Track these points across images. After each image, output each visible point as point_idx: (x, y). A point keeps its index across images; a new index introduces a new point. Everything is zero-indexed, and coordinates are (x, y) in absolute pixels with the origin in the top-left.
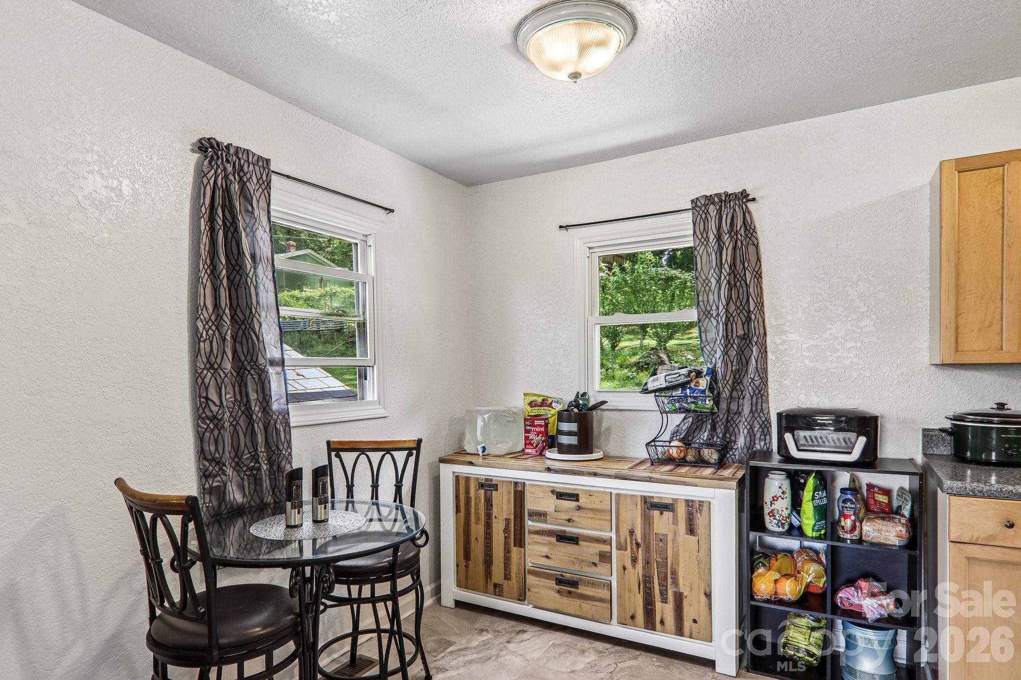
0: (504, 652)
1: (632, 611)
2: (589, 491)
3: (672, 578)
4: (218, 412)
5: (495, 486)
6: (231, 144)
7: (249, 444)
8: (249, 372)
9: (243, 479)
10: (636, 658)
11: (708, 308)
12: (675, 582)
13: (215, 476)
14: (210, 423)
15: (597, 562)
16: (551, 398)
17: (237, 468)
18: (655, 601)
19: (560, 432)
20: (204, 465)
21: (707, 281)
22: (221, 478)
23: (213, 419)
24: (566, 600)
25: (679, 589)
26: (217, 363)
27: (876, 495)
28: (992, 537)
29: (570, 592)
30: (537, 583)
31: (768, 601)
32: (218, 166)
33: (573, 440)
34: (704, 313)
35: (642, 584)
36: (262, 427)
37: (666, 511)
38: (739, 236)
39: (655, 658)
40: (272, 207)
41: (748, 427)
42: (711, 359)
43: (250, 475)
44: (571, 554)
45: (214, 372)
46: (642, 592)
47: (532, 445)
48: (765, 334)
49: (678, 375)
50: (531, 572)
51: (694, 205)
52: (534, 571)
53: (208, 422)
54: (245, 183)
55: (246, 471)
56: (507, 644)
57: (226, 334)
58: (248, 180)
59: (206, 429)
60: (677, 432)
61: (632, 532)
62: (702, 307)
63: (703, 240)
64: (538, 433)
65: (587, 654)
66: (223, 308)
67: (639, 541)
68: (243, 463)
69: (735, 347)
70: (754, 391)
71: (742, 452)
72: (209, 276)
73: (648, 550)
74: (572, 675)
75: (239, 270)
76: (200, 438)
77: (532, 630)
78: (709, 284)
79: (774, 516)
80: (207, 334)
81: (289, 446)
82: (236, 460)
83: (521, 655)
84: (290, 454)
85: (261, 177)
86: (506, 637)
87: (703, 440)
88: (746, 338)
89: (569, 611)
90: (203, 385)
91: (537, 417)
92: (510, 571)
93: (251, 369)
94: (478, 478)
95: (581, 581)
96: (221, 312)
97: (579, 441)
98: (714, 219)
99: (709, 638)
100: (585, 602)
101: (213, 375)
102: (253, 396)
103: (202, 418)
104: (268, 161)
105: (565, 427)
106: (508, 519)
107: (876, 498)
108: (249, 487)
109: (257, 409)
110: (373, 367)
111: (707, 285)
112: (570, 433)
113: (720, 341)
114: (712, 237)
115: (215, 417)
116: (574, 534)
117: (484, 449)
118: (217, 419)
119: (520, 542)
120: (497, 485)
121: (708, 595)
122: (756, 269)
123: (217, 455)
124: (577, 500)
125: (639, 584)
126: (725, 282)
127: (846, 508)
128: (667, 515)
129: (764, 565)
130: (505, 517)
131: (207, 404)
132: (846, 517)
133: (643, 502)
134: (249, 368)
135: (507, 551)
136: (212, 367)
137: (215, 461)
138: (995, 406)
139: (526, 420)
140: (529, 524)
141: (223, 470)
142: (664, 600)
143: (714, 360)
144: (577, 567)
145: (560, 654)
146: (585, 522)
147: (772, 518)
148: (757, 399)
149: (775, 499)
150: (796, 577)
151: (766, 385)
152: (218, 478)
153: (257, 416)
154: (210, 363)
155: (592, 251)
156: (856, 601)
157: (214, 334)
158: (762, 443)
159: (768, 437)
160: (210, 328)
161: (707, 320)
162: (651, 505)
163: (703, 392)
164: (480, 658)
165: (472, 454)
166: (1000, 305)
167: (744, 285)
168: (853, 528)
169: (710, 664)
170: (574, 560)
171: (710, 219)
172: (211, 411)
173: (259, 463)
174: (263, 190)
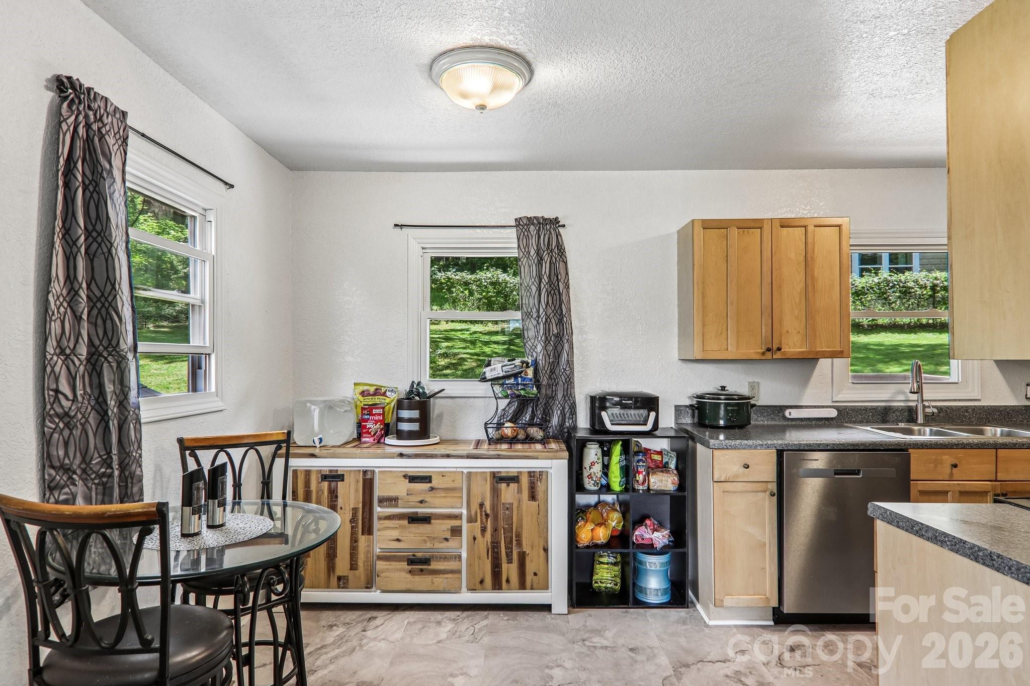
0: (365, 641)
1: (481, 576)
2: (442, 472)
3: (516, 540)
4: (70, 408)
5: (341, 477)
6: (93, 89)
7: (100, 446)
8: (106, 359)
9: (90, 489)
10: (486, 617)
11: (529, 310)
12: (519, 544)
13: (63, 488)
14: (59, 422)
15: (448, 536)
16: (385, 387)
17: (84, 476)
18: (501, 563)
19: (400, 420)
20: (50, 475)
21: (528, 288)
22: (70, 489)
23: (64, 416)
24: (417, 578)
25: (522, 548)
26: (69, 348)
27: (652, 455)
28: (737, 476)
29: (422, 570)
30: (387, 567)
31: (588, 547)
32: (79, 113)
33: (415, 427)
34: (526, 314)
35: (490, 550)
36: (116, 425)
37: (512, 482)
38: (554, 253)
39: (501, 614)
40: (127, 168)
41: (561, 409)
42: (532, 353)
43: (98, 484)
44: (422, 534)
45: (66, 359)
46: (490, 557)
47: (370, 433)
48: (572, 333)
49: (513, 366)
50: (380, 558)
51: (517, 223)
52: (384, 556)
53: (57, 420)
54: (103, 136)
55: (95, 479)
56: (364, 633)
57: (82, 313)
58: (107, 132)
59: (55, 429)
60: (504, 415)
61: (481, 505)
62: (525, 309)
63: (525, 253)
64: (376, 422)
65: (443, 624)
66: (80, 282)
67: (488, 512)
68: (91, 469)
69: (552, 343)
70: (566, 380)
71: (556, 429)
72: (61, 240)
73: (496, 518)
74: (440, 644)
75: (97, 237)
76: (45, 441)
77: (381, 616)
78: (530, 290)
79: (592, 478)
80: (58, 312)
81: (140, 447)
82: (83, 466)
83: (383, 639)
84: (140, 456)
85: (119, 132)
86: (359, 628)
87: (525, 421)
88: (559, 337)
89: (420, 589)
90: (53, 374)
91: (374, 406)
92: (357, 561)
93: (109, 355)
94: (321, 470)
95: (433, 558)
96: (76, 286)
97: (421, 427)
98: (534, 237)
99: (545, 587)
100: (437, 576)
101: (63, 362)
102: (109, 388)
103: (50, 416)
104: (124, 114)
105: (405, 414)
106: (356, 508)
107: (653, 458)
108: (96, 498)
109: (113, 403)
110: (209, 355)
111: (528, 291)
112: (410, 420)
113: (541, 338)
114: (532, 252)
115: (67, 414)
116: (427, 514)
117: (321, 440)
118: (69, 416)
119: (368, 530)
120: (343, 475)
121: (546, 550)
122: (566, 282)
123: (67, 461)
124: (430, 482)
125: (488, 550)
126: (545, 289)
127: (640, 466)
128: (513, 486)
129: (583, 519)
130: (352, 506)
131: (56, 397)
132: (639, 473)
133: (492, 477)
134: (105, 354)
135: (354, 540)
136: (62, 352)
137: (64, 469)
138: (720, 388)
139: (363, 409)
140: (378, 510)
141: (73, 479)
142: (510, 561)
143: (535, 354)
144: (429, 545)
145: (420, 630)
146: (437, 501)
147: (590, 480)
148: (568, 385)
149: (593, 464)
150: (605, 524)
151: (572, 372)
152: (66, 490)
153: (113, 411)
154: (61, 348)
155: (424, 251)
156: (647, 536)
157: (66, 313)
158: (571, 421)
159: (574, 416)
160: (61, 304)
161: (528, 320)
162: (499, 479)
163: (531, 380)
164: (344, 652)
165: (309, 447)
166: (726, 320)
167: (557, 293)
168: (644, 481)
169: (547, 608)
170: (426, 538)
171: (530, 237)
172: (62, 407)
173: (112, 468)
174: (119, 146)
